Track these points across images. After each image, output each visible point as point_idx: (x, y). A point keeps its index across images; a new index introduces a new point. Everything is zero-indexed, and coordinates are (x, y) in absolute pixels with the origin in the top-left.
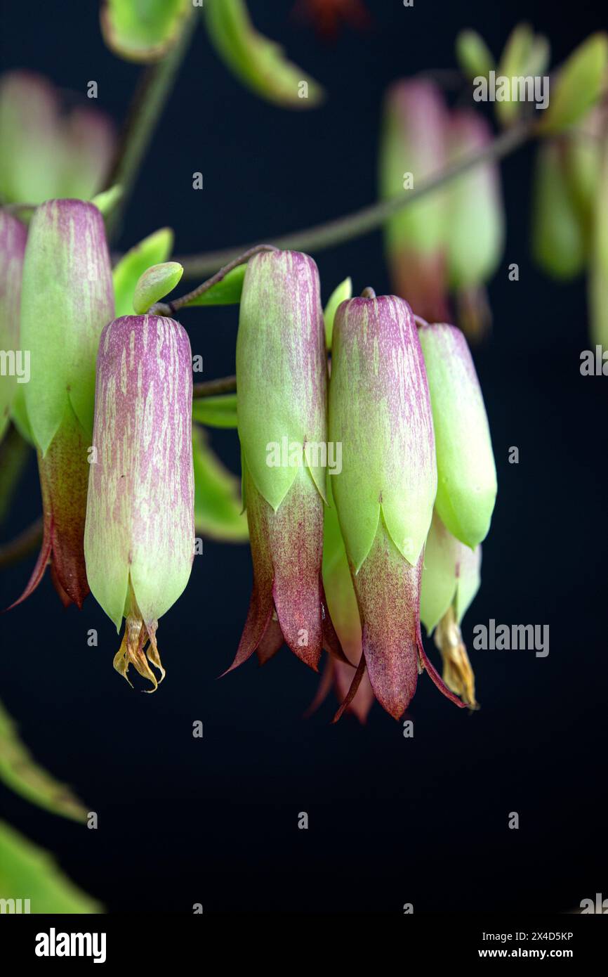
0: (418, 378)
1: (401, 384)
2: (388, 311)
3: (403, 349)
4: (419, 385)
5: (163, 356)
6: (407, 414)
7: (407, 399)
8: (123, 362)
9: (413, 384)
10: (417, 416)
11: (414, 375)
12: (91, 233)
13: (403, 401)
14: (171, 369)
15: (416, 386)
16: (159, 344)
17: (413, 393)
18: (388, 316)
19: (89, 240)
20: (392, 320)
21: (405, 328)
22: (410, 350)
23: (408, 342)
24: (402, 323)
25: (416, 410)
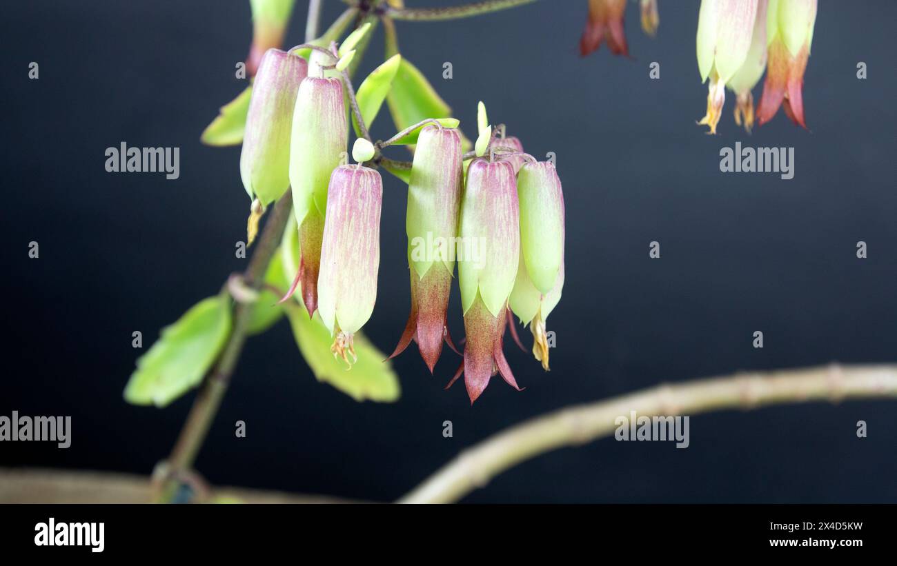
0: (509, 213)
1: (497, 219)
2: (495, 175)
3: (501, 198)
4: (509, 217)
5: (362, 197)
6: (499, 235)
7: (500, 226)
8: (340, 199)
9: (505, 217)
10: (505, 236)
11: (506, 212)
12: (332, 102)
13: (497, 227)
14: (366, 204)
15: (507, 218)
16: (360, 190)
17: (505, 222)
18: (495, 178)
19: (330, 107)
20: (497, 180)
21: (504, 184)
22: (506, 197)
23: (505, 192)
24: (503, 181)
25: (505, 233)
